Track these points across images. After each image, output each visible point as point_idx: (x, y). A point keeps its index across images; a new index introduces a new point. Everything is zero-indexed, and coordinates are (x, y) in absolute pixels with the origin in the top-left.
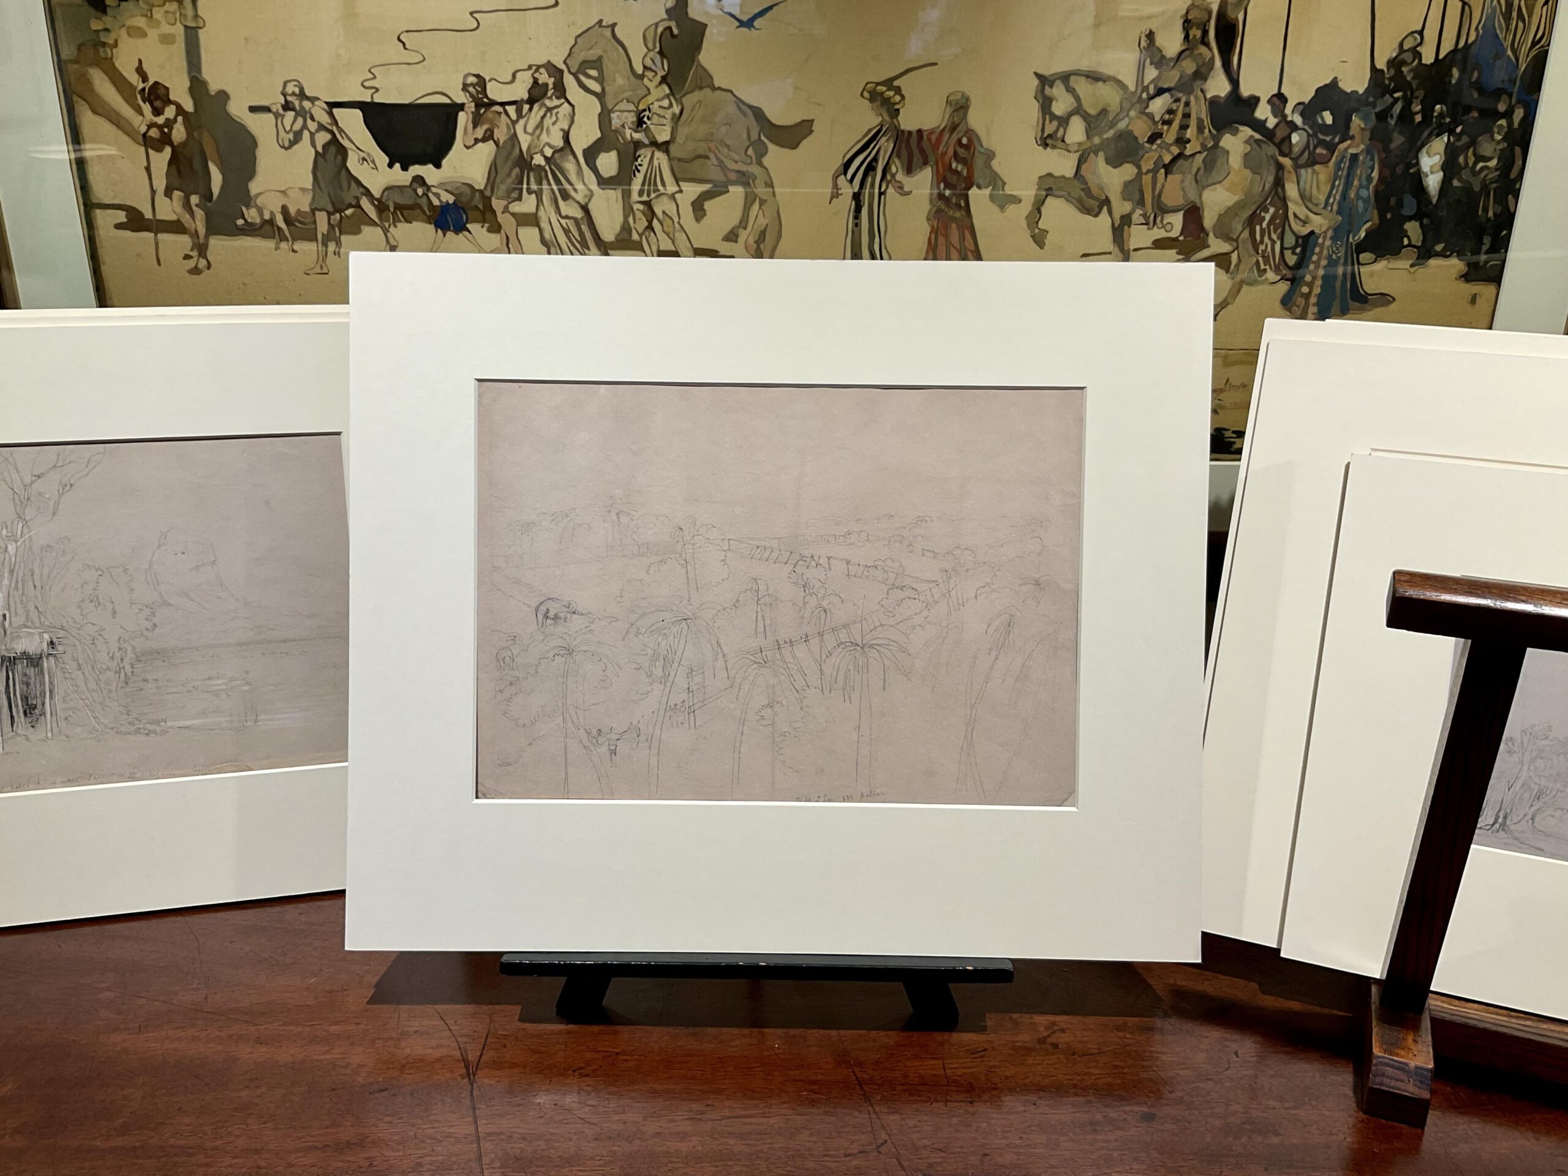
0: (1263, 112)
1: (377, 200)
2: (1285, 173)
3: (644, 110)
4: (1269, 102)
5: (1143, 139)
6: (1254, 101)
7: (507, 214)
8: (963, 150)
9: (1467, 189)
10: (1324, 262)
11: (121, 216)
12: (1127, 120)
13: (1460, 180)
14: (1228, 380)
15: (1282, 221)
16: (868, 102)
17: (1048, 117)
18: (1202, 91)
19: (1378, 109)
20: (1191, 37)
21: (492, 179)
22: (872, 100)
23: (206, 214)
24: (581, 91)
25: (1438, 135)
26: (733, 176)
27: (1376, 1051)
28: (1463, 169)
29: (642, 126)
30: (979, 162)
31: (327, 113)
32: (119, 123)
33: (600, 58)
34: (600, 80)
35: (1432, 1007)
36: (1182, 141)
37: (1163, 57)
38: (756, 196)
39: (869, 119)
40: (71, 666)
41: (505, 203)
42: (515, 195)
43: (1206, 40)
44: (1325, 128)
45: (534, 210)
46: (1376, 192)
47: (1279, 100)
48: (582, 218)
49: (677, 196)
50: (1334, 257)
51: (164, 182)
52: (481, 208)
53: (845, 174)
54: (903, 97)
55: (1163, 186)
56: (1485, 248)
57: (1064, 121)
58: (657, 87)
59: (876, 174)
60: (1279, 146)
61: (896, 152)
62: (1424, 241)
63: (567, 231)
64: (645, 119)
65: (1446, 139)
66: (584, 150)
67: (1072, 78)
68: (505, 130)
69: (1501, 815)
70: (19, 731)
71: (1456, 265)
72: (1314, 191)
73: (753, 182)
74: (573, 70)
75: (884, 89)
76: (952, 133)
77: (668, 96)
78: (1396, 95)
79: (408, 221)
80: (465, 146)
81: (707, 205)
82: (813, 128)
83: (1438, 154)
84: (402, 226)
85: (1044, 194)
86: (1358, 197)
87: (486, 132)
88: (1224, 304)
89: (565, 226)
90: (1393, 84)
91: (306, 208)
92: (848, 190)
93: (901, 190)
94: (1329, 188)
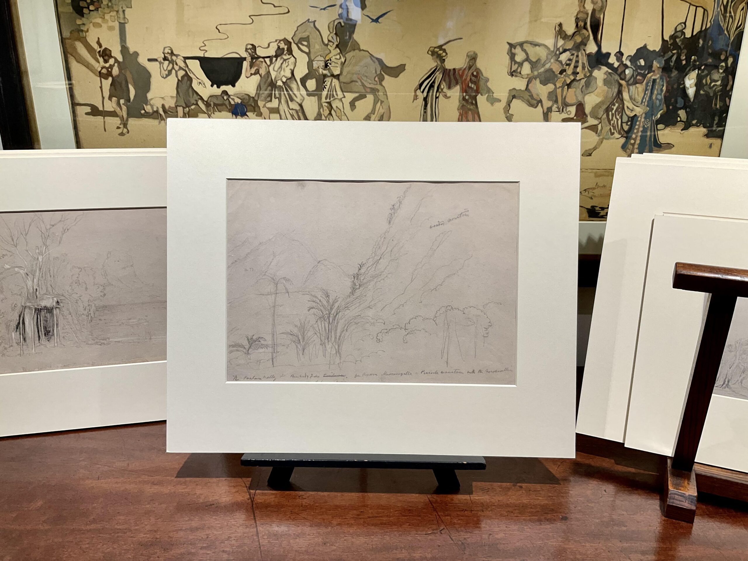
0: (612, 60)
1: (206, 102)
2: (623, 88)
3: (328, 60)
4: (615, 55)
5: (557, 72)
6: (608, 55)
7: (265, 108)
8: (474, 78)
9: (707, 95)
10: (641, 129)
11: (88, 109)
12: (549, 64)
13: (703, 91)
14: (597, 184)
15: (621, 110)
16: (430, 56)
17: (513, 62)
18: (584, 50)
19: (665, 59)
20: (579, 26)
21: (258, 92)
22: (432, 55)
23: (127, 108)
25: (693, 70)
26: (368, 90)
27: (670, 488)
28: (705, 85)
29: (327, 67)
30: (482, 83)
31: (184, 62)
32: (88, 66)
33: (308, 36)
34: (308, 46)
35: (696, 469)
36: (575, 73)
37: (566, 35)
38: (379, 99)
39: (431, 63)
40: (66, 313)
41: (264, 103)
42: (269, 99)
43: (586, 27)
44: (641, 67)
45: (277, 106)
46: (665, 96)
47: (620, 55)
48: (299, 110)
49: (343, 99)
50: (646, 126)
51: (108, 93)
52: (253, 105)
53: (420, 89)
54: (447, 54)
55: (566, 94)
56: (716, 122)
57: (521, 64)
58: (334, 49)
59: (434, 89)
60: (619, 75)
61: (443, 79)
62: (687, 119)
63: (292, 116)
64: (329, 64)
65: (697, 72)
66: (301, 79)
67: (525, 45)
68: (264, 69)
69: (727, 380)
70: (43, 343)
71: (703, 130)
72: (636, 96)
73: (378, 93)
74: (296, 42)
75: (438, 50)
76: (469, 70)
77: (339, 54)
78: (674, 52)
79: (220, 111)
80: (246, 77)
81: (357, 103)
82: (406, 68)
83: (693, 79)
84: (217, 114)
85: (512, 98)
86: (657, 99)
87: (256, 70)
88: (595, 149)
89: (291, 113)
90: (672, 47)
91: (173, 105)
92: (421, 96)
93: (446, 96)
94: (643, 95)
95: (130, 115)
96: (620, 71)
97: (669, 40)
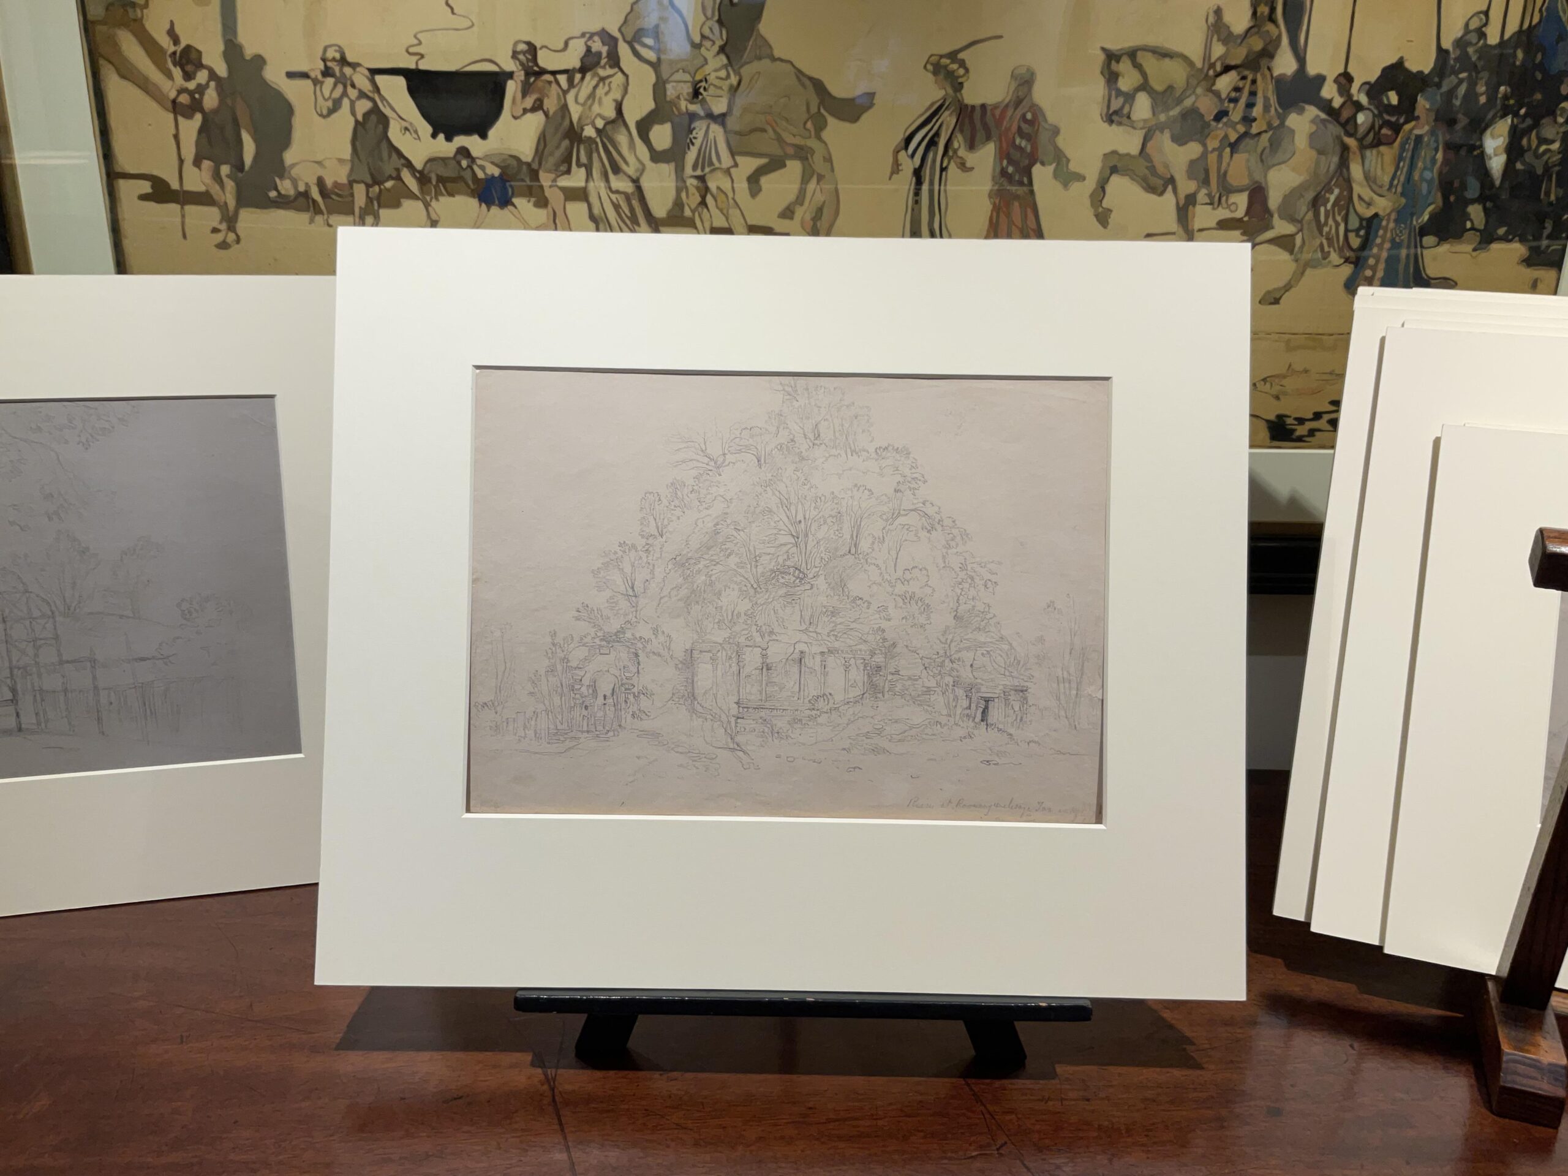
1: (419, 172)
2: (1351, 154)
3: (701, 81)
4: (1336, 81)
5: (1209, 117)
6: (1321, 79)
7: (556, 189)
8: (1027, 126)
9: (1530, 172)
10: (1387, 245)
11: (146, 187)
12: (1193, 98)
13: (1522, 164)
14: (1290, 366)
15: (1346, 203)
16: (930, 76)
17: (1113, 93)
18: (1269, 69)
19: (1442, 90)
20: (1258, 14)
21: (540, 151)
22: (935, 73)
23: (237, 185)
24: (635, 60)
25: (1502, 117)
26: (790, 151)
27: (1505, 1047)
28: (1526, 151)
29: (698, 97)
30: (1043, 137)
31: (367, 78)
33: (657, 26)
34: (656, 48)
35: (1556, 1004)
36: (1248, 120)
37: (1230, 34)
38: (814, 171)
39: (933, 92)
41: (553, 176)
42: (563, 168)
43: (1273, 16)
44: (1390, 109)
45: (583, 185)
46: (1440, 173)
47: (1345, 79)
48: (633, 194)
49: (733, 171)
50: (1397, 240)
51: (193, 150)
52: (528, 180)
53: (906, 148)
54: (967, 70)
55: (1229, 165)
56: (1546, 232)
57: (1130, 97)
58: (714, 57)
59: (937, 150)
60: (1344, 125)
61: (958, 128)
62: (1487, 223)
63: (617, 207)
64: (702, 90)
65: (1509, 121)
66: (637, 122)
67: (1139, 54)
68: (556, 102)
71: (1518, 249)
72: (1379, 172)
73: (812, 156)
74: (629, 38)
75: (948, 61)
76: (1015, 109)
77: (725, 67)
78: (1461, 76)
79: (451, 194)
80: (513, 116)
81: (764, 180)
82: (875, 102)
83: (1501, 135)
84: (444, 200)
85: (1109, 172)
86: (1422, 179)
87: (535, 102)
88: (1288, 287)
89: (615, 200)
90: (1458, 65)
91: (343, 179)
92: (908, 165)
93: (963, 166)
94: (1393, 170)
95: (243, 201)
96: (1346, 114)
97: (1451, 49)
